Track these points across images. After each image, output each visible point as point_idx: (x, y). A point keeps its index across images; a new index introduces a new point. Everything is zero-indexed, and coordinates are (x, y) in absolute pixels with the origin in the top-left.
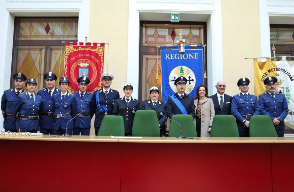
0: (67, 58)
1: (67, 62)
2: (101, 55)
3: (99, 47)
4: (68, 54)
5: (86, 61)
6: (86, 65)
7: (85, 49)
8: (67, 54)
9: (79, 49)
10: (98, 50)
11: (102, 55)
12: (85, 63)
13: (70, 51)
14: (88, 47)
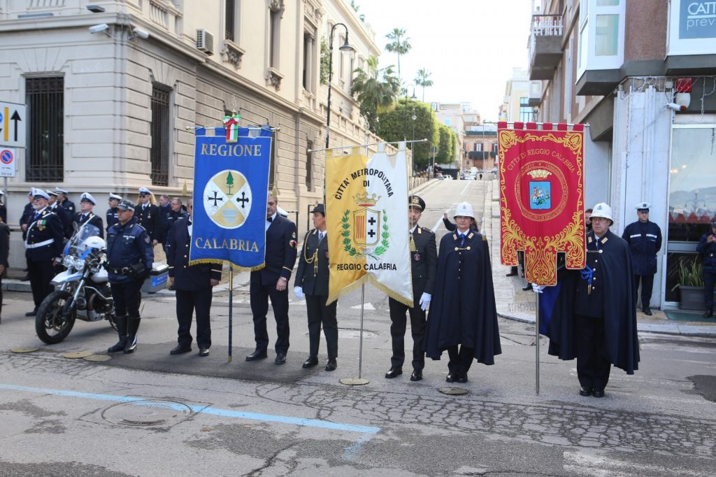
0: (503, 158)
1: (504, 168)
2: (576, 151)
3: (570, 133)
4: (505, 149)
5: (543, 164)
6: (544, 174)
7: (540, 139)
8: (502, 149)
9: (527, 139)
10: (570, 139)
11: (579, 151)
12: (542, 169)
13: (509, 143)
14: (546, 134)
